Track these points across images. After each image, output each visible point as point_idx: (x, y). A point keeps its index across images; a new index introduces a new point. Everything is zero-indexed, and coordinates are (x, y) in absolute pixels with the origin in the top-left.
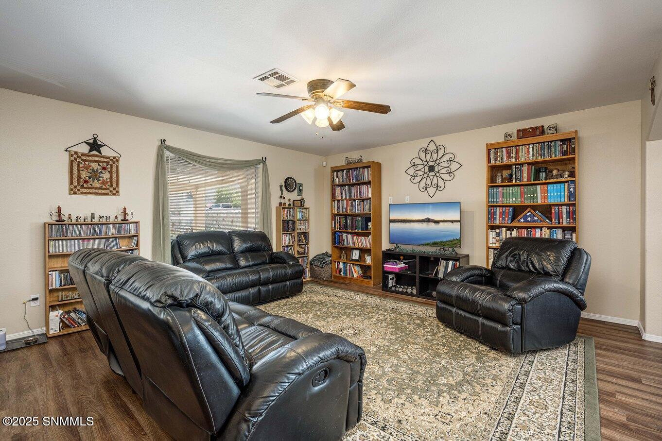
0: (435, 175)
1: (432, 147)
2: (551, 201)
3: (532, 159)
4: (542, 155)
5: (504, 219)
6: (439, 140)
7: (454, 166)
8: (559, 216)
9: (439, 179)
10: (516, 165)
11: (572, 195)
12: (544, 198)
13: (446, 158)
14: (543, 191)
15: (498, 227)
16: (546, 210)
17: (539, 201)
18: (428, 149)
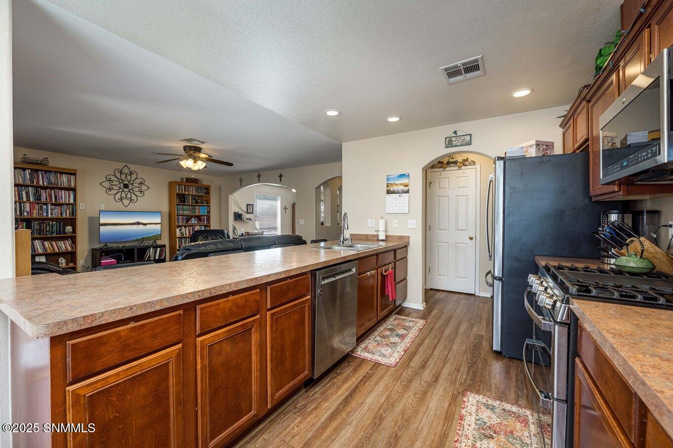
0: (129, 191)
1: (126, 170)
2: (201, 214)
3: (194, 193)
4: (198, 192)
5: (183, 222)
6: (133, 167)
7: (144, 188)
8: (204, 221)
9: (132, 194)
10: (187, 195)
11: (209, 212)
12: (199, 212)
13: (138, 181)
14: (199, 209)
15: (181, 226)
16: (199, 218)
17: (197, 214)
18: (123, 171)
